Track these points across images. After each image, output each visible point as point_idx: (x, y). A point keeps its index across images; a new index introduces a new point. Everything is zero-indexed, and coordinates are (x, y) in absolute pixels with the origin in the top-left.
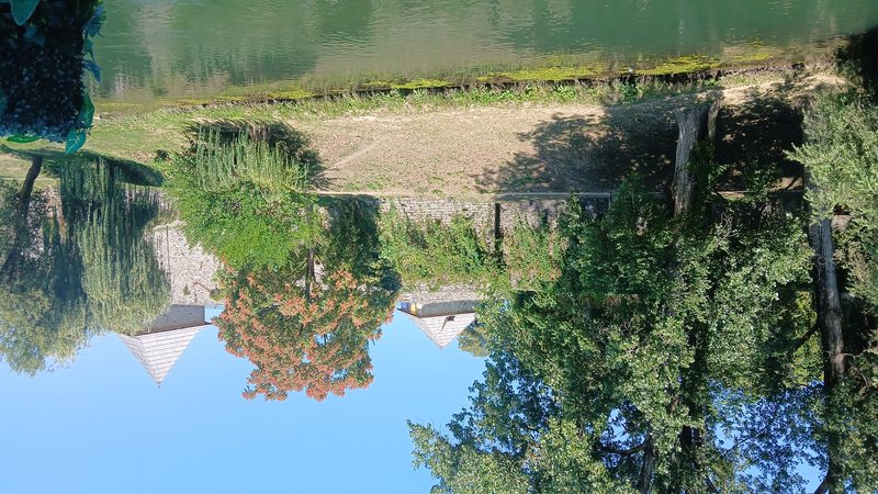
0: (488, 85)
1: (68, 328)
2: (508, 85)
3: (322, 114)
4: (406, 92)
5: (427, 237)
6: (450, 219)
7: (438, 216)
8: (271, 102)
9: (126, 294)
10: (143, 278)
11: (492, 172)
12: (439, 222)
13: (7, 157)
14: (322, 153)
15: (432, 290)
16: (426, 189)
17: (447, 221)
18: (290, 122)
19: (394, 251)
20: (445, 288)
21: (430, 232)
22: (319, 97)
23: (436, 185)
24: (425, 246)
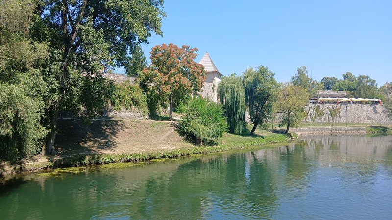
0: (136, 161)
1: (251, 79)
2: (128, 161)
3: (187, 149)
4: (163, 157)
5: (131, 102)
6: (122, 110)
7: (127, 111)
8: (200, 153)
9: (233, 89)
10: (226, 94)
11: (121, 129)
12: (127, 109)
13: (261, 135)
14: (178, 136)
15: (128, 81)
16: (137, 122)
17: (123, 109)
18: (192, 146)
19: (143, 98)
20: (122, 82)
21: (130, 105)
22: (188, 155)
23: (133, 124)
24: (132, 100)
